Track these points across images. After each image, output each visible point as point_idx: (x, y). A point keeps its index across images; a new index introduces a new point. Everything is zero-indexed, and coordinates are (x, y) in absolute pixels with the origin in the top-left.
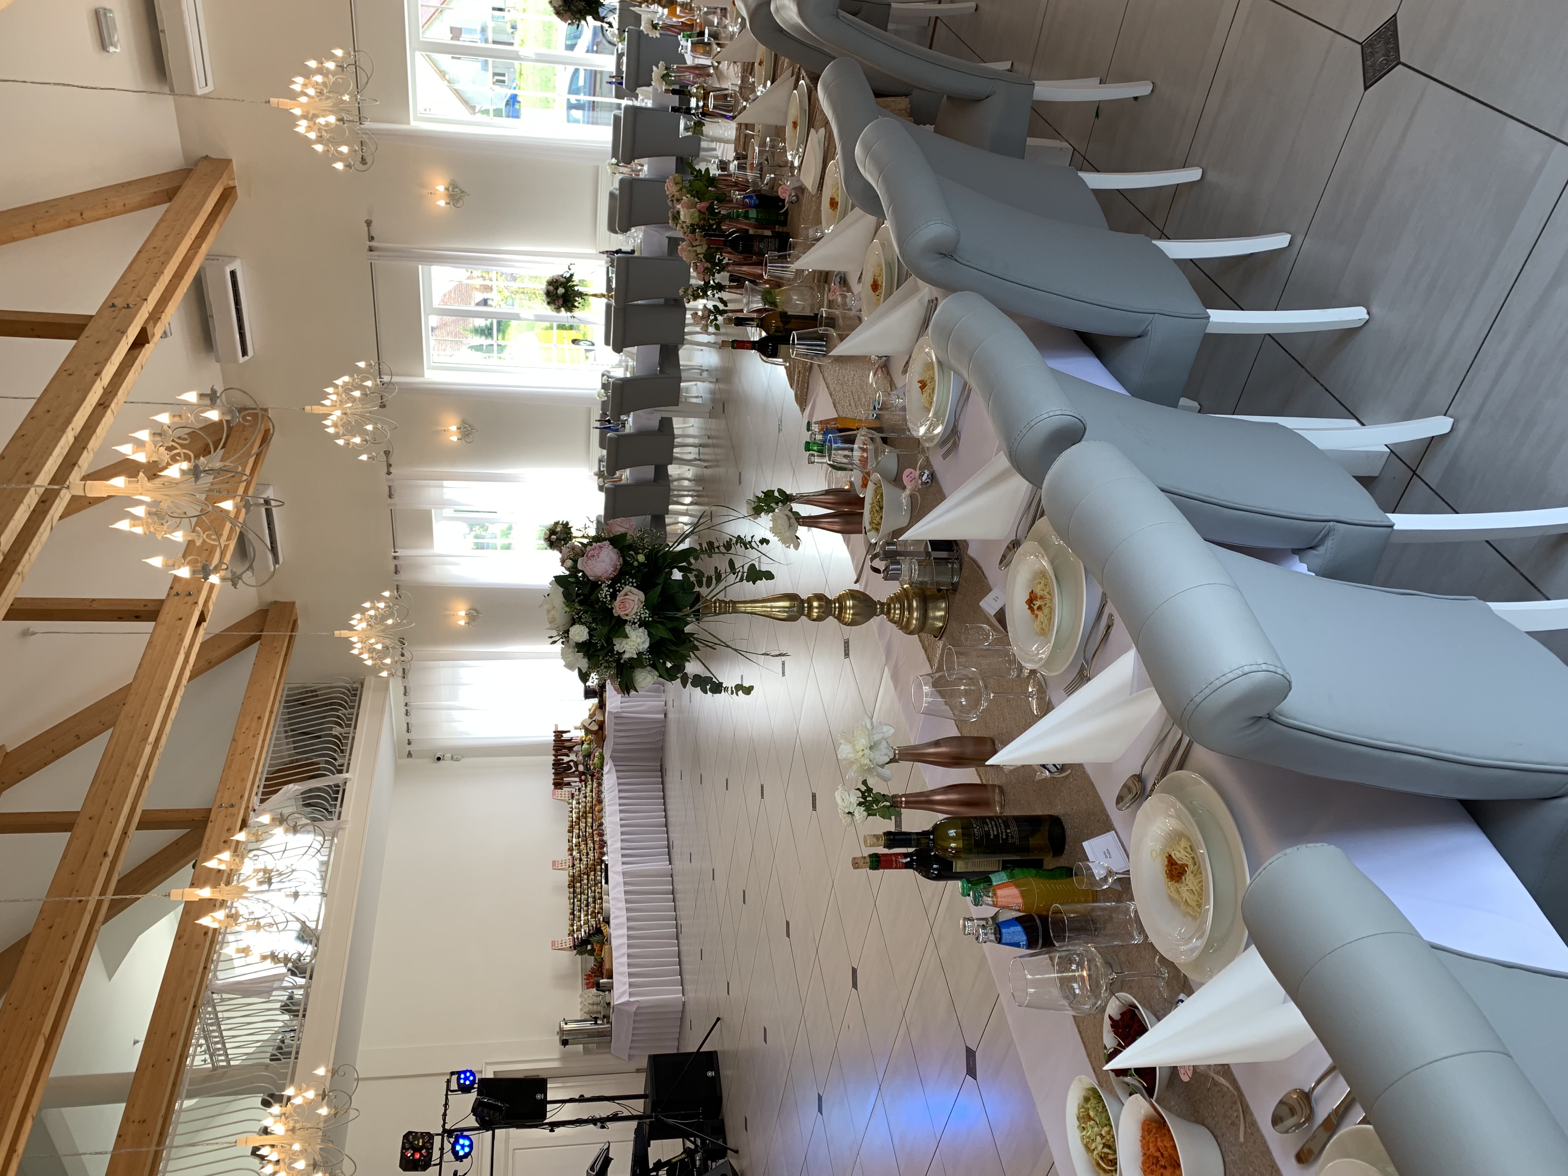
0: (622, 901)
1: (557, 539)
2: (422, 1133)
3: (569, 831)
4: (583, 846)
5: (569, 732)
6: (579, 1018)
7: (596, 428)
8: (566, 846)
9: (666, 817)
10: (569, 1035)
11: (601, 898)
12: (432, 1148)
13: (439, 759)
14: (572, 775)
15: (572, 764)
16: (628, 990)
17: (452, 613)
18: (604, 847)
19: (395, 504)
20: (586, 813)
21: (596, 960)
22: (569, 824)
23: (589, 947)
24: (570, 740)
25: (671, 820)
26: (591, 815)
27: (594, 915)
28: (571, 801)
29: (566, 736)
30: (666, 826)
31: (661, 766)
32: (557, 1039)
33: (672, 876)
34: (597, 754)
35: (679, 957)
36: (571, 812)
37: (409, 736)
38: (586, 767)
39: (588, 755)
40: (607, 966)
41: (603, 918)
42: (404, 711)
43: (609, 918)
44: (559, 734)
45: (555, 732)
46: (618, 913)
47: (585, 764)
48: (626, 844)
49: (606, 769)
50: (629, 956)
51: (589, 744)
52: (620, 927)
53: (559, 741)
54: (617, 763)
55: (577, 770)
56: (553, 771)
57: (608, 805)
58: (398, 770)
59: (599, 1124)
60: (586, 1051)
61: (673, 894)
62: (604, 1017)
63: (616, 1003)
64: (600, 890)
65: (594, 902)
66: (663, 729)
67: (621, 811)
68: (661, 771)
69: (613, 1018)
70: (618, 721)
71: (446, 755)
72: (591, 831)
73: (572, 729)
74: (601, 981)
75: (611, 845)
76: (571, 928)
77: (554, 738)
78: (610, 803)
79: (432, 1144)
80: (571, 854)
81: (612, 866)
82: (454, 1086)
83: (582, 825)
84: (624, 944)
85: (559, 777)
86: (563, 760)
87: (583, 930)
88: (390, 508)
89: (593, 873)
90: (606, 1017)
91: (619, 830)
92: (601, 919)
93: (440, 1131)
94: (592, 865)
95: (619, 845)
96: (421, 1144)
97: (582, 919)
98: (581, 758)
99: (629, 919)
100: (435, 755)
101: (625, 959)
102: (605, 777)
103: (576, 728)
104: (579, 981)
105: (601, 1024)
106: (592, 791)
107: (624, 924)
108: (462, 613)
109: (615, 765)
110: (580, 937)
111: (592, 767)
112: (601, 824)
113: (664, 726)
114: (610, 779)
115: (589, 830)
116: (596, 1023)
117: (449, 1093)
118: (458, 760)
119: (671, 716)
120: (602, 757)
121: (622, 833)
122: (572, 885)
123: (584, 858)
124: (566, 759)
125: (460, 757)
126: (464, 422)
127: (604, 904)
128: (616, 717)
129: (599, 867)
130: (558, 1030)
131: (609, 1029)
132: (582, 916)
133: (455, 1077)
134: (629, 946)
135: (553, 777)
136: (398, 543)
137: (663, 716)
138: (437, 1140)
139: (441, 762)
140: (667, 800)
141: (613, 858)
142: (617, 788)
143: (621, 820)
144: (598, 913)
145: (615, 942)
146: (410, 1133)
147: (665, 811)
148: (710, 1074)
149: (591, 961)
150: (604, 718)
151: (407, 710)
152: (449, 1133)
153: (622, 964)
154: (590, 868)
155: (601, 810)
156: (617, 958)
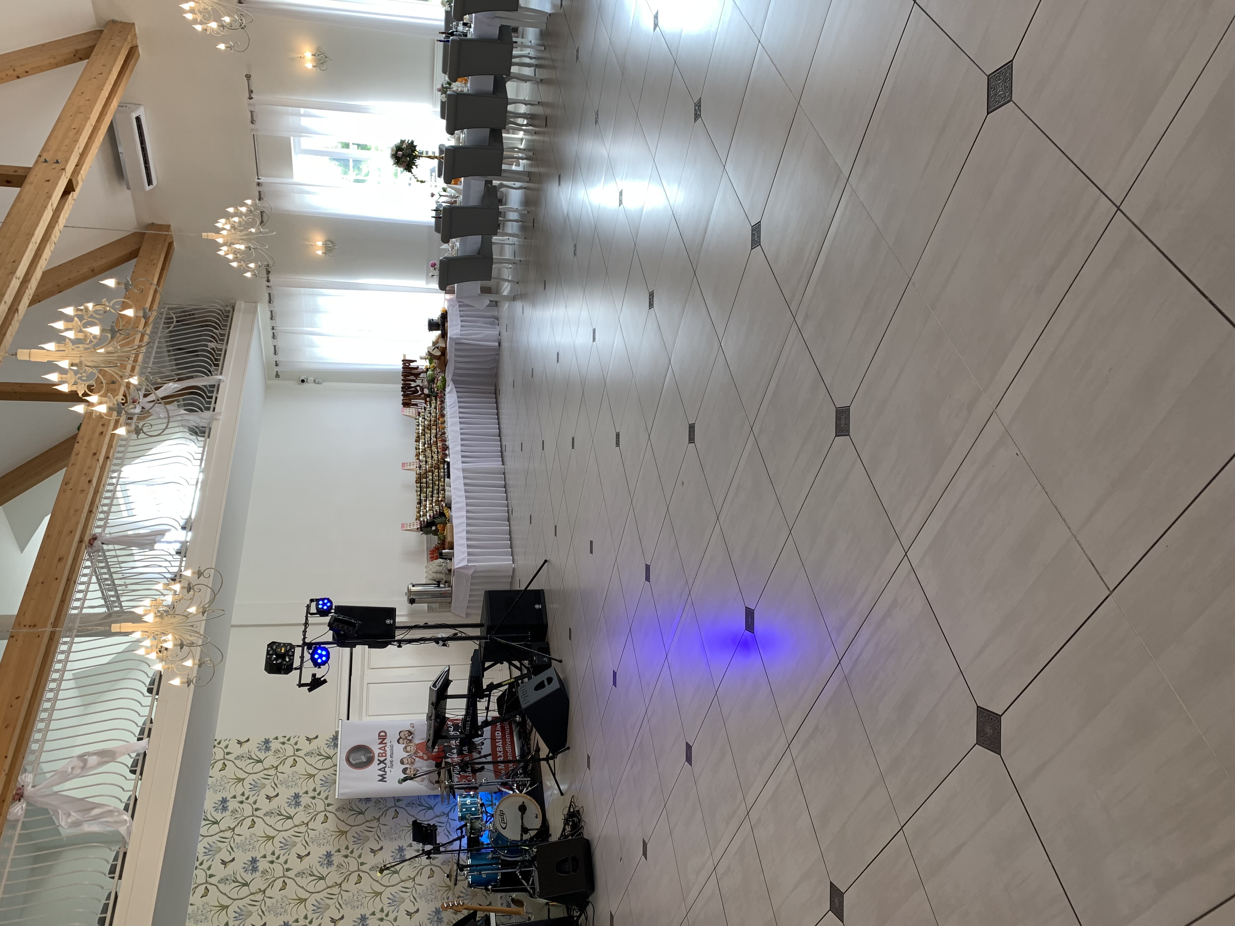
0: (461, 491)
1: (403, 155)
2: (284, 644)
3: (416, 441)
4: (428, 452)
5: (416, 361)
6: (424, 582)
7: (440, 41)
8: (414, 452)
9: (499, 428)
10: (415, 595)
11: (444, 490)
12: (293, 655)
13: (303, 381)
14: (418, 397)
15: (418, 388)
16: (467, 558)
17: (311, 244)
18: (446, 450)
19: (257, 130)
20: (430, 426)
21: (439, 538)
22: (416, 435)
23: (434, 528)
24: (417, 368)
25: (504, 431)
26: (435, 427)
27: (438, 502)
28: (418, 417)
29: (413, 365)
30: (500, 435)
31: (496, 390)
32: (405, 599)
33: (504, 474)
34: (440, 377)
35: (510, 534)
36: (418, 425)
37: (276, 358)
38: (431, 389)
39: (432, 380)
40: (449, 539)
41: (446, 504)
42: (271, 334)
43: (450, 504)
44: (406, 363)
45: (403, 361)
46: (458, 499)
47: (430, 387)
48: (464, 448)
49: (448, 390)
50: (468, 532)
51: (433, 371)
52: (460, 509)
53: (407, 368)
54: (457, 386)
55: (423, 393)
56: (402, 393)
57: (450, 418)
58: (267, 388)
59: (441, 643)
60: (430, 609)
61: (505, 487)
62: (446, 582)
63: (456, 567)
64: (443, 484)
65: (438, 493)
66: (497, 357)
67: (461, 423)
68: (495, 393)
69: (453, 580)
70: (458, 347)
71: (309, 378)
72: (435, 439)
73: (418, 359)
74: (443, 551)
75: (452, 448)
76: (419, 515)
77: (402, 366)
78: (451, 416)
79: (294, 652)
80: (418, 459)
81: (453, 464)
82: (313, 610)
83: (428, 436)
84: (464, 523)
85: (407, 398)
86: (411, 384)
87: (428, 514)
88: (252, 133)
89: (437, 470)
90: (448, 583)
91: (460, 437)
92: (444, 505)
93: (301, 643)
94: (436, 464)
95: (459, 448)
96: (283, 651)
97: (428, 506)
98: (426, 383)
99: (467, 505)
100: (299, 378)
101: (464, 534)
102: (447, 396)
103: (422, 358)
104: (425, 556)
105: (443, 588)
106: (435, 408)
107: (463, 508)
108: (320, 244)
109: (455, 387)
110: (426, 520)
111: (436, 390)
112: (444, 433)
113: (498, 354)
114: (451, 397)
115: (433, 439)
116: (439, 586)
117: (309, 615)
118: (319, 383)
119: (505, 344)
120: (444, 380)
121: (462, 440)
122: (419, 480)
123: (429, 460)
124: (413, 384)
125: (321, 381)
126: (318, 49)
127: (446, 493)
128: (456, 344)
129: (442, 465)
130: (406, 591)
131: (450, 592)
132: (428, 503)
133: (314, 604)
134: (468, 525)
135: (402, 398)
136: (261, 171)
137: (497, 344)
138: (298, 651)
139: (305, 384)
140: (501, 417)
141: (454, 458)
142: (457, 405)
143: (460, 429)
144: (442, 501)
145: (455, 522)
146: (273, 643)
147: (499, 424)
148: (537, 606)
149: (435, 539)
150: (446, 345)
151: (273, 333)
152: (309, 645)
153: (461, 538)
154: (435, 466)
155: (444, 422)
156: (457, 533)
